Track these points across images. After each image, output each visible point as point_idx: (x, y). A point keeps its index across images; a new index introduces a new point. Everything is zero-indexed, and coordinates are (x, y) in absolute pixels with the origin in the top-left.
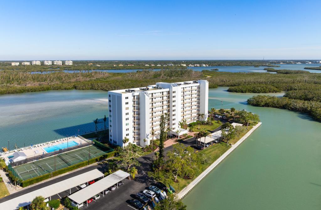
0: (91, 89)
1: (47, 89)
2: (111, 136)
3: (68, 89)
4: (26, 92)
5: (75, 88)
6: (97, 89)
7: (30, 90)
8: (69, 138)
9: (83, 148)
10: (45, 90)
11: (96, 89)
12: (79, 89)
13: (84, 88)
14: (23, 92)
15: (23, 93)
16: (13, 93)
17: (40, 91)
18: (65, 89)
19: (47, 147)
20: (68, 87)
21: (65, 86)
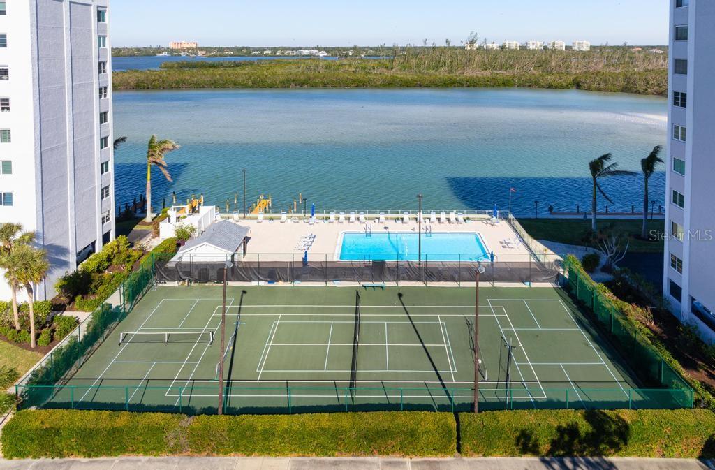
0: (622, 91)
1: (504, 84)
2: (677, 264)
3: (556, 88)
4: (455, 86)
5: (578, 85)
6: (641, 91)
7: (464, 82)
8: (466, 216)
9: (497, 284)
10: (498, 86)
11: (637, 92)
12: (588, 89)
13: (602, 86)
14: (449, 85)
15: (450, 88)
16: (428, 86)
17: (486, 86)
18: (550, 86)
19: (363, 231)
20: (557, 81)
21: (550, 78)
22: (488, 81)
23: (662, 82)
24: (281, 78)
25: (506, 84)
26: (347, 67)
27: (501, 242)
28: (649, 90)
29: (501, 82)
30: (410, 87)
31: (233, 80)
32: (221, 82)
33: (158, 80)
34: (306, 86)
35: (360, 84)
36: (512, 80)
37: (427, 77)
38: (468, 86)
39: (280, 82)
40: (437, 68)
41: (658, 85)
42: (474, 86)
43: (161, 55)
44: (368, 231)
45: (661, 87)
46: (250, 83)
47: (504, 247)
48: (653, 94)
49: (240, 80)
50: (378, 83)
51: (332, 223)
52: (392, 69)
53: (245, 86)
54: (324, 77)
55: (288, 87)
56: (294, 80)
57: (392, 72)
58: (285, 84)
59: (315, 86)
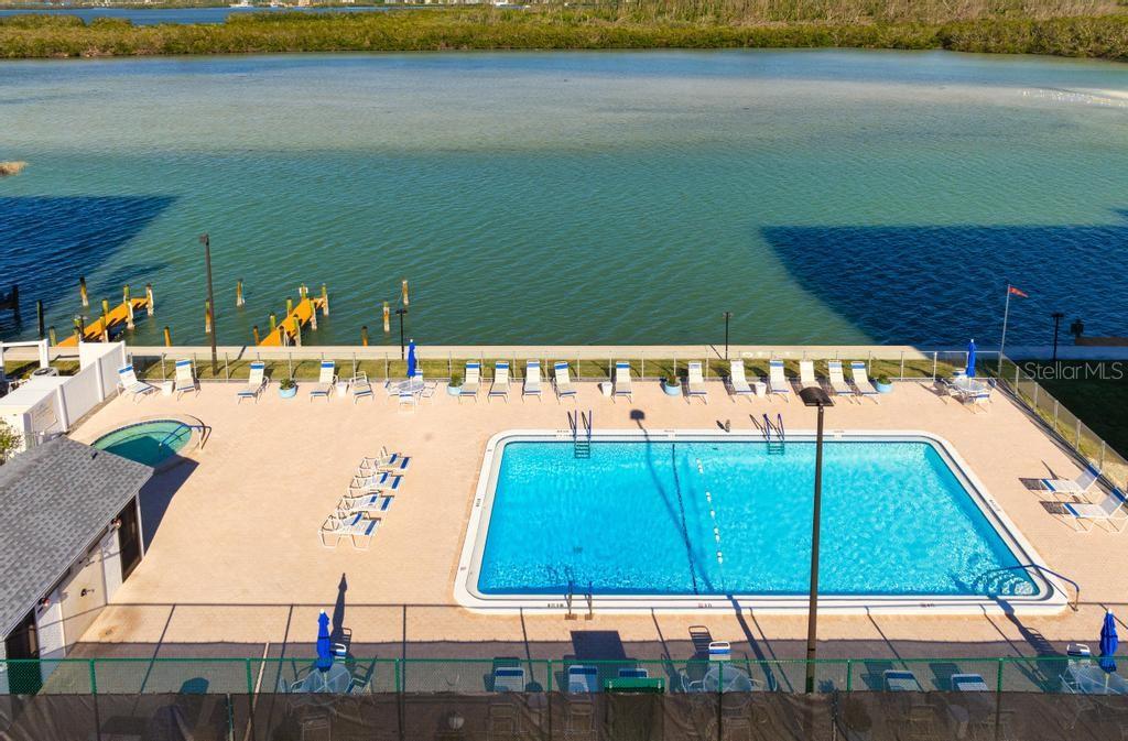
0: (1027, 53)
1: (815, 41)
3: (908, 47)
4: (728, 46)
5: (946, 43)
7: (745, 39)
10: (806, 45)
12: (967, 49)
13: (992, 43)
14: (718, 45)
17: (784, 45)
18: (897, 45)
19: (566, 435)
20: (910, 37)
21: (895, 32)
22: (787, 37)
23: (1105, 34)
24: (421, 34)
25: (818, 42)
26: (539, 17)
27: (1031, 484)
28: (1081, 49)
29: (809, 38)
30: (650, 47)
31: (336, 37)
32: (315, 41)
33: (204, 38)
34: (465, 47)
35: (562, 44)
36: (829, 34)
37: (678, 30)
38: (752, 46)
39: (420, 40)
40: (692, 16)
41: (1098, 39)
42: (762, 46)
43: (237, 6)
44: (581, 431)
45: (1102, 43)
46: (367, 43)
47: (1051, 508)
48: (1088, 56)
49: (349, 37)
50: (593, 41)
51: (472, 393)
52: (616, 20)
53: (357, 48)
54: (497, 32)
55: (435, 49)
56: (444, 37)
57: (616, 25)
58: (429, 44)
59: (482, 47)
